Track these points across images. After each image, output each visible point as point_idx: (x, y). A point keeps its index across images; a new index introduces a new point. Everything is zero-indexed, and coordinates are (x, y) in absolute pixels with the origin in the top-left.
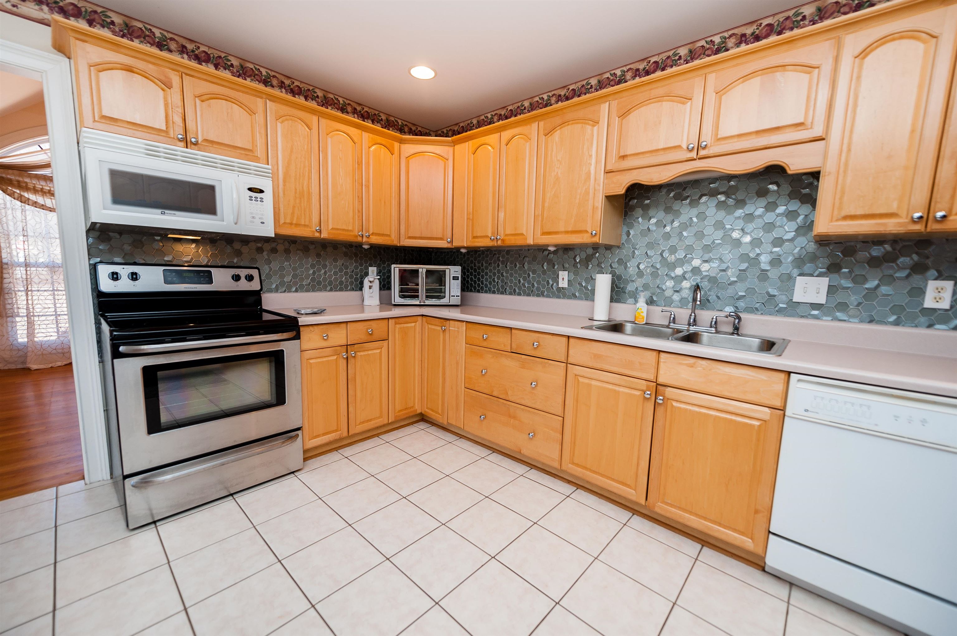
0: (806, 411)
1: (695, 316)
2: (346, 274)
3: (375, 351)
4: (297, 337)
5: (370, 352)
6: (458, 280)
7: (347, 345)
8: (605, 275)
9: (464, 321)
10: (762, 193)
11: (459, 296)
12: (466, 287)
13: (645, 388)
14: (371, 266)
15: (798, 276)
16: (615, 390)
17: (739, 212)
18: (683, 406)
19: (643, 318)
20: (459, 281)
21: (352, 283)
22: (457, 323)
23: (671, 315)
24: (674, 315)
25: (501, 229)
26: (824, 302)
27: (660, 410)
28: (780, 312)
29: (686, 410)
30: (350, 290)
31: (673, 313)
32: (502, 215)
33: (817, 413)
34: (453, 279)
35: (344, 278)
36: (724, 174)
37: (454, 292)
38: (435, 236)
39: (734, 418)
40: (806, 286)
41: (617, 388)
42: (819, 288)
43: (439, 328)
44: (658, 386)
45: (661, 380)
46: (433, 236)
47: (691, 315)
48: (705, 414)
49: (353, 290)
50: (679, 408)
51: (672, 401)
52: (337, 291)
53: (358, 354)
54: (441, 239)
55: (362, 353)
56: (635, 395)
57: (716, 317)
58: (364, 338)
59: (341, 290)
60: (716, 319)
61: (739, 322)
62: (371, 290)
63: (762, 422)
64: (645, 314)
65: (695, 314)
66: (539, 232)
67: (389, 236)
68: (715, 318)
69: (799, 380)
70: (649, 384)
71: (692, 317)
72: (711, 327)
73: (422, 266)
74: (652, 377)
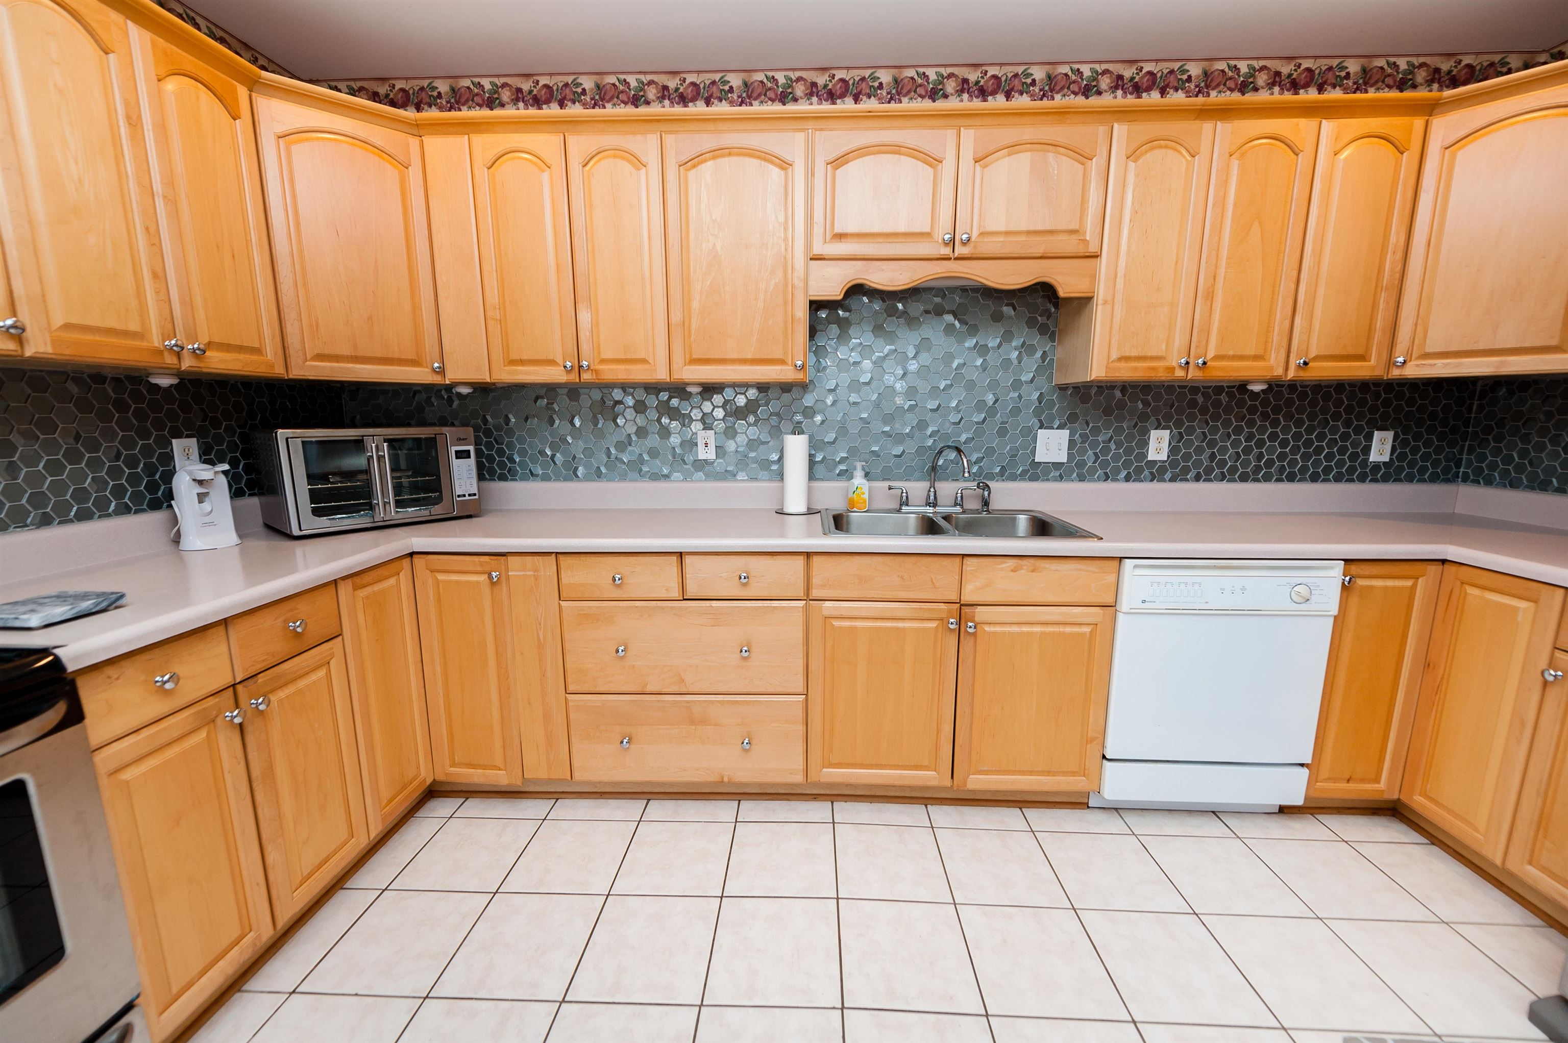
0: (1144, 602)
1: (935, 492)
2: (94, 464)
3: (314, 677)
4: (75, 716)
5: (302, 684)
6: (469, 457)
7: (234, 686)
8: (797, 436)
9: (553, 553)
10: (997, 317)
11: (475, 495)
12: (484, 473)
13: (944, 615)
14: (179, 436)
15: (1039, 429)
16: (898, 628)
17: (970, 343)
18: (998, 629)
19: (865, 502)
20: (472, 461)
21: (119, 492)
22: (529, 559)
23: (902, 493)
24: (907, 493)
25: (585, 346)
26: (1064, 459)
27: (967, 645)
28: (1023, 476)
29: (1004, 633)
30: (118, 512)
31: (904, 491)
32: (585, 317)
33: (1154, 602)
34: (457, 458)
35: (89, 480)
36: (979, 284)
37: (464, 487)
38: (396, 356)
39: (1061, 629)
40: (1048, 441)
41: (900, 624)
42: (1061, 444)
43: (483, 578)
44: (962, 607)
45: (967, 598)
46: (391, 356)
47: (930, 491)
48: (1028, 633)
49: (124, 510)
50: (994, 633)
51: (983, 625)
52: (71, 521)
53: (274, 698)
54: (414, 363)
55: (282, 694)
56: (930, 628)
57: (961, 491)
58: (281, 648)
59: (84, 516)
60: (962, 493)
61: (989, 495)
62: (207, 506)
63: (1093, 626)
64: (866, 496)
65: (934, 488)
66: (678, 358)
67: (258, 351)
68: (959, 492)
69: (1135, 566)
70: (951, 608)
71: (932, 494)
72: (956, 504)
73: (371, 431)
74: (954, 597)
